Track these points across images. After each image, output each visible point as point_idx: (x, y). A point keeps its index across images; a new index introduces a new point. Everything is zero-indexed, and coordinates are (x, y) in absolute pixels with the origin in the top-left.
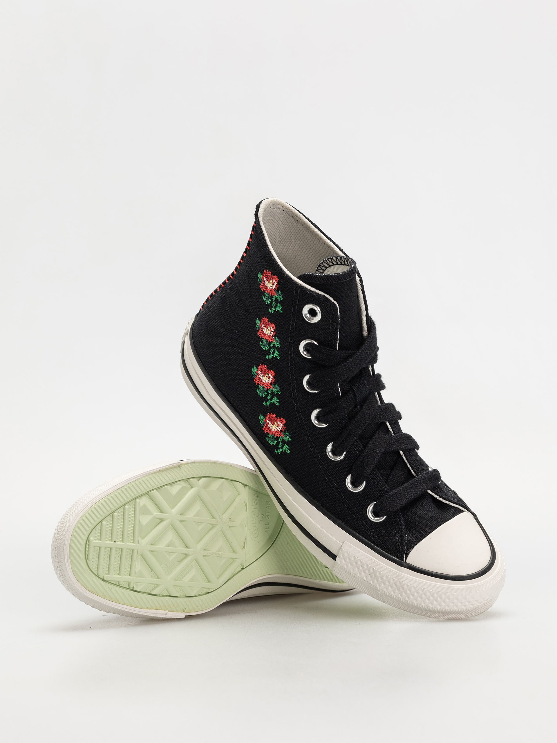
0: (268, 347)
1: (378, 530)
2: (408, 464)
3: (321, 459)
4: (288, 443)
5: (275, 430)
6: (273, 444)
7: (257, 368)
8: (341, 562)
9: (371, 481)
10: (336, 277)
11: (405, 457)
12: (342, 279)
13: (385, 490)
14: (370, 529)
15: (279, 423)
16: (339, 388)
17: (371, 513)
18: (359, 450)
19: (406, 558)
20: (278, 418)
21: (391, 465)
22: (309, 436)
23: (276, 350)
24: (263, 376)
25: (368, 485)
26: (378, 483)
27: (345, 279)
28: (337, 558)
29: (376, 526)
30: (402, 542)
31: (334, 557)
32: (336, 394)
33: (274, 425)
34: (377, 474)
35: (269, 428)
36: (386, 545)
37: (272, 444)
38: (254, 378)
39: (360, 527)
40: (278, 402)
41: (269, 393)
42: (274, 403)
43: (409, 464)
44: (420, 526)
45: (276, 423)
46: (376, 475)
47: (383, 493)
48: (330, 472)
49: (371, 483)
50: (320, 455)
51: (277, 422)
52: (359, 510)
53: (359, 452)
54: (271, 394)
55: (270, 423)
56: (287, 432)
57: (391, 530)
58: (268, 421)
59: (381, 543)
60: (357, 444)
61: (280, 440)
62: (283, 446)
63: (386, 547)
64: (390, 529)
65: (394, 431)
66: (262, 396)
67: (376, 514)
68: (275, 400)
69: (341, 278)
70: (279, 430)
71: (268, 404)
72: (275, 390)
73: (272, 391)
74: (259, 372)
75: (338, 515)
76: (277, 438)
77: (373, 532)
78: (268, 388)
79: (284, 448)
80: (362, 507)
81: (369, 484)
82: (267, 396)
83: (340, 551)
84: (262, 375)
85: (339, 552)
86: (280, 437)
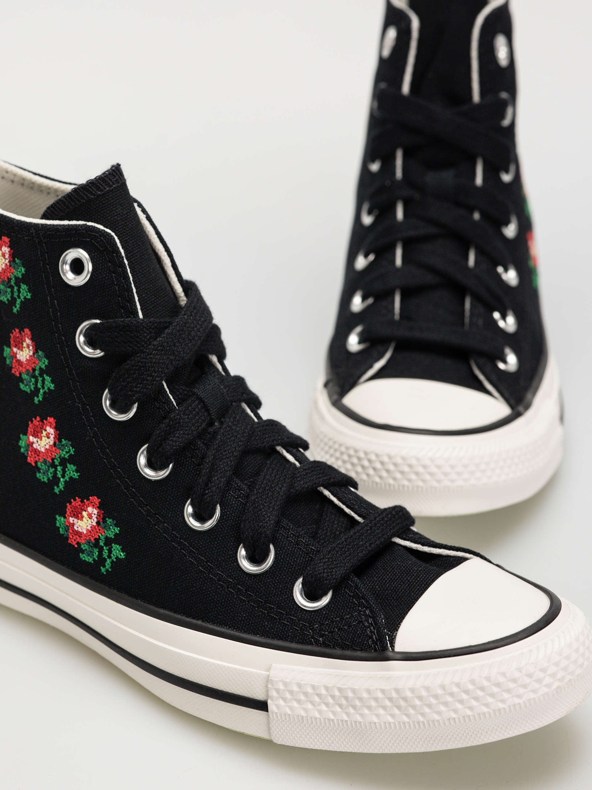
1: (326, 621)
2: (344, 507)
3: (180, 538)
4: (117, 539)
6: (94, 560)
8: (277, 706)
9: (283, 541)
10: (90, 185)
11: (335, 496)
12: (102, 186)
13: (314, 549)
14: (310, 626)
15: (90, 509)
16: (170, 395)
17: (303, 597)
18: (243, 494)
19: (393, 646)
20: (85, 501)
21: (314, 519)
22: (147, 505)
23: (45, 376)
25: (279, 551)
26: (298, 541)
27: (110, 186)
28: (269, 702)
29: (318, 616)
30: (376, 624)
31: (262, 706)
32: (167, 406)
33: (84, 519)
34: (290, 527)
35: (77, 532)
36: (348, 640)
37: (91, 560)
38: (26, 455)
39: (291, 629)
40: (77, 471)
41: (58, 465)
42: (71, 478)
43: (348, 506)
45: (84, 514)
46: (288, 529)
47: (313, 555)
48: (204, 555)
49: (283, 545)
50: (177, 533)
51: (85, 511)
52: (278, 601)
53: (244, 499)
55: (75, 521)
56: (107, 519)
57: (349, 612)
58: (71, 520)
59: (338, 640)
60: (236, 485)
61: (102, 544)
62: (110, 551)
63: (350, 642)
64: (347, 610)
65: (300, 460)
66: (49, 479)
67: (311, 596)
68: (72, 471)
69: (100, 186)
70: (94, 524)
71: (61, 486)
72: (64, 453)
73: (60, 457)
75: (245, 626)
76: (96, 544)
77: (317, 627)
78: (53, 456)
79: (114, 552)
80: (283, 593)
81: (281, 548)
82: (55, 473)
83: (270, 686)
85: (267, 691)
86: (99, 536)
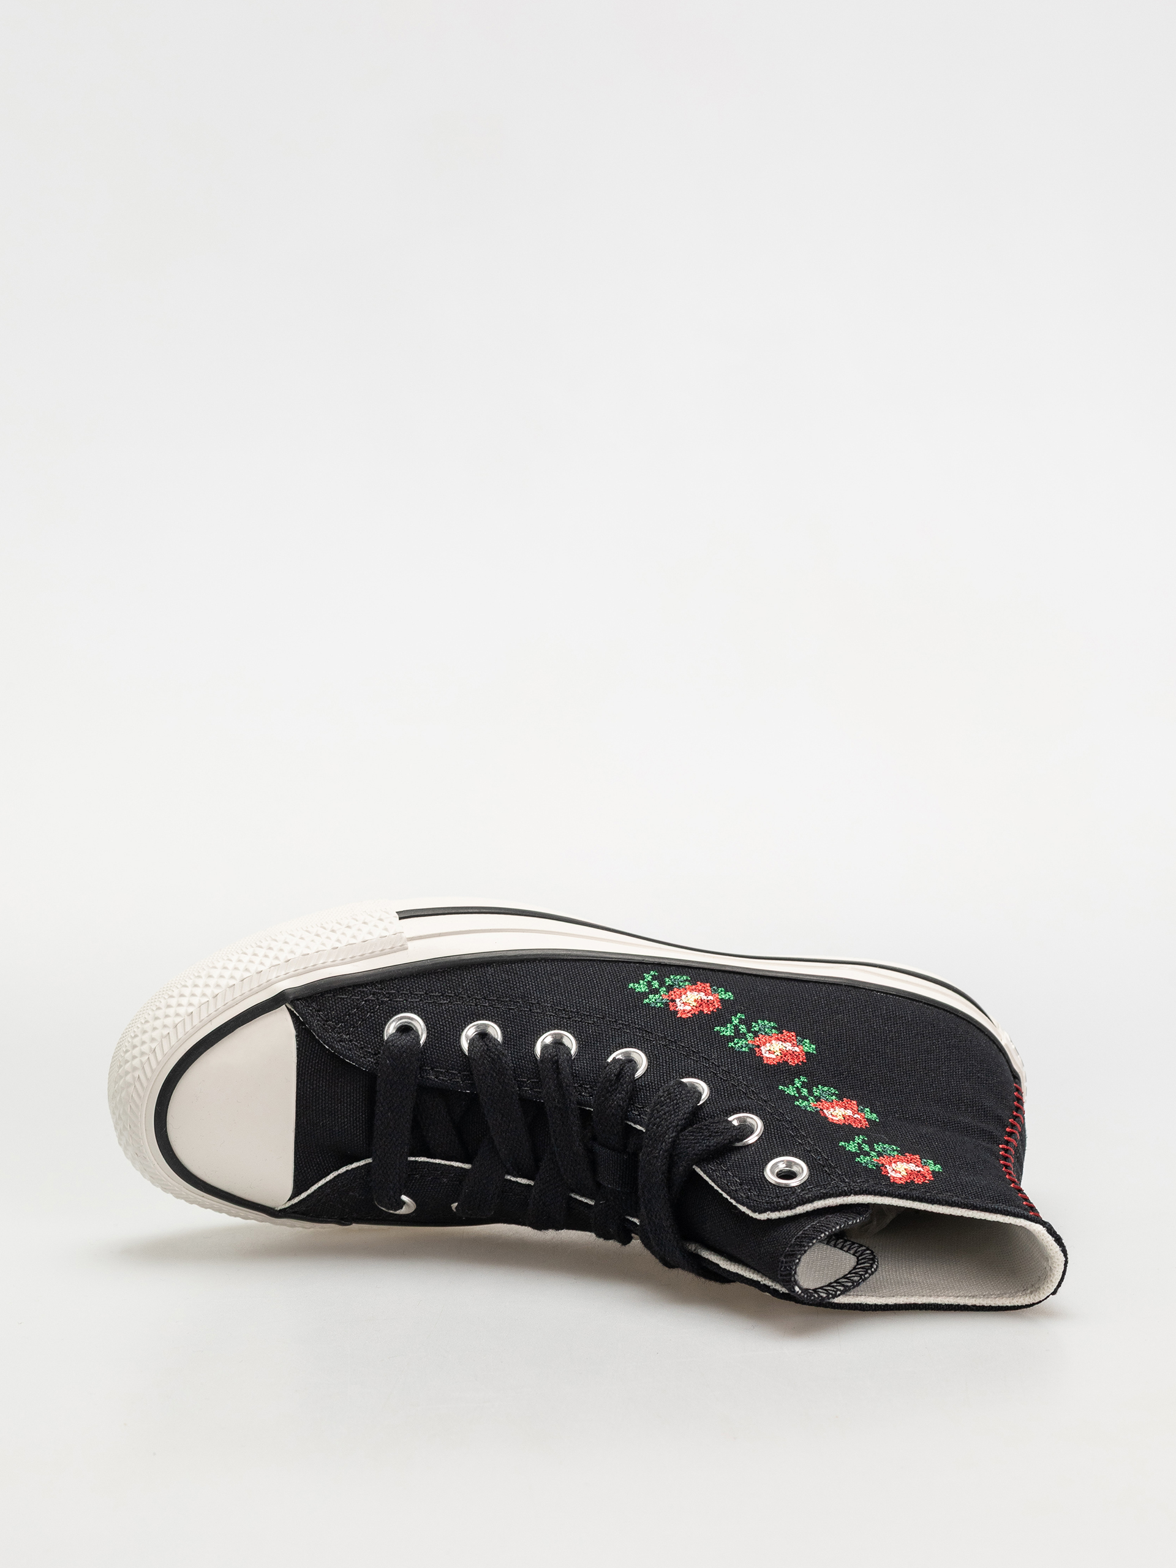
0: (816, 1094)
4: (644, 995)
5: (685, 994)
6: (669, 978)
7: (807, 1053)
15: (688, 1008)
17: (413, 1023)
19: (289, 1010)
20: (697, 1013)
23: (797, 1095)
24: (784, 1048)
28: (398, 920)
29: (389, 1012)
31: (404, 915)
33: (693, 1000)
35: (700, 991)
37: (672, 977)
38: (797, 1036)
40: (718, 1032)
41: (748, 1033)
42: (724, 1025)
44: (324, 1084)
45: (695, 1004)
49: (458, 1059)
50: (575, 1021)
51: (694, 1006)
54: (745, 1034)
55: (705, 998)
56: (662, 1006)
58: (711, 998)
61: (663, 989)
62: (649, 984)
66: (758, 1022)
67: (404, 1029)
68: (728, 1031)
70: (677, 1000)
71: (736, 1018)
72: (742, 1042)
73: (746, 1039)
74: (797, 1049)
76: (670, 988)
78: (757, 1039)
79: (645, 986)
80: (435, 1018)
82: (749, 1027)
84: (787, 1049)
85: (404, 928)
86: (668, 993)
